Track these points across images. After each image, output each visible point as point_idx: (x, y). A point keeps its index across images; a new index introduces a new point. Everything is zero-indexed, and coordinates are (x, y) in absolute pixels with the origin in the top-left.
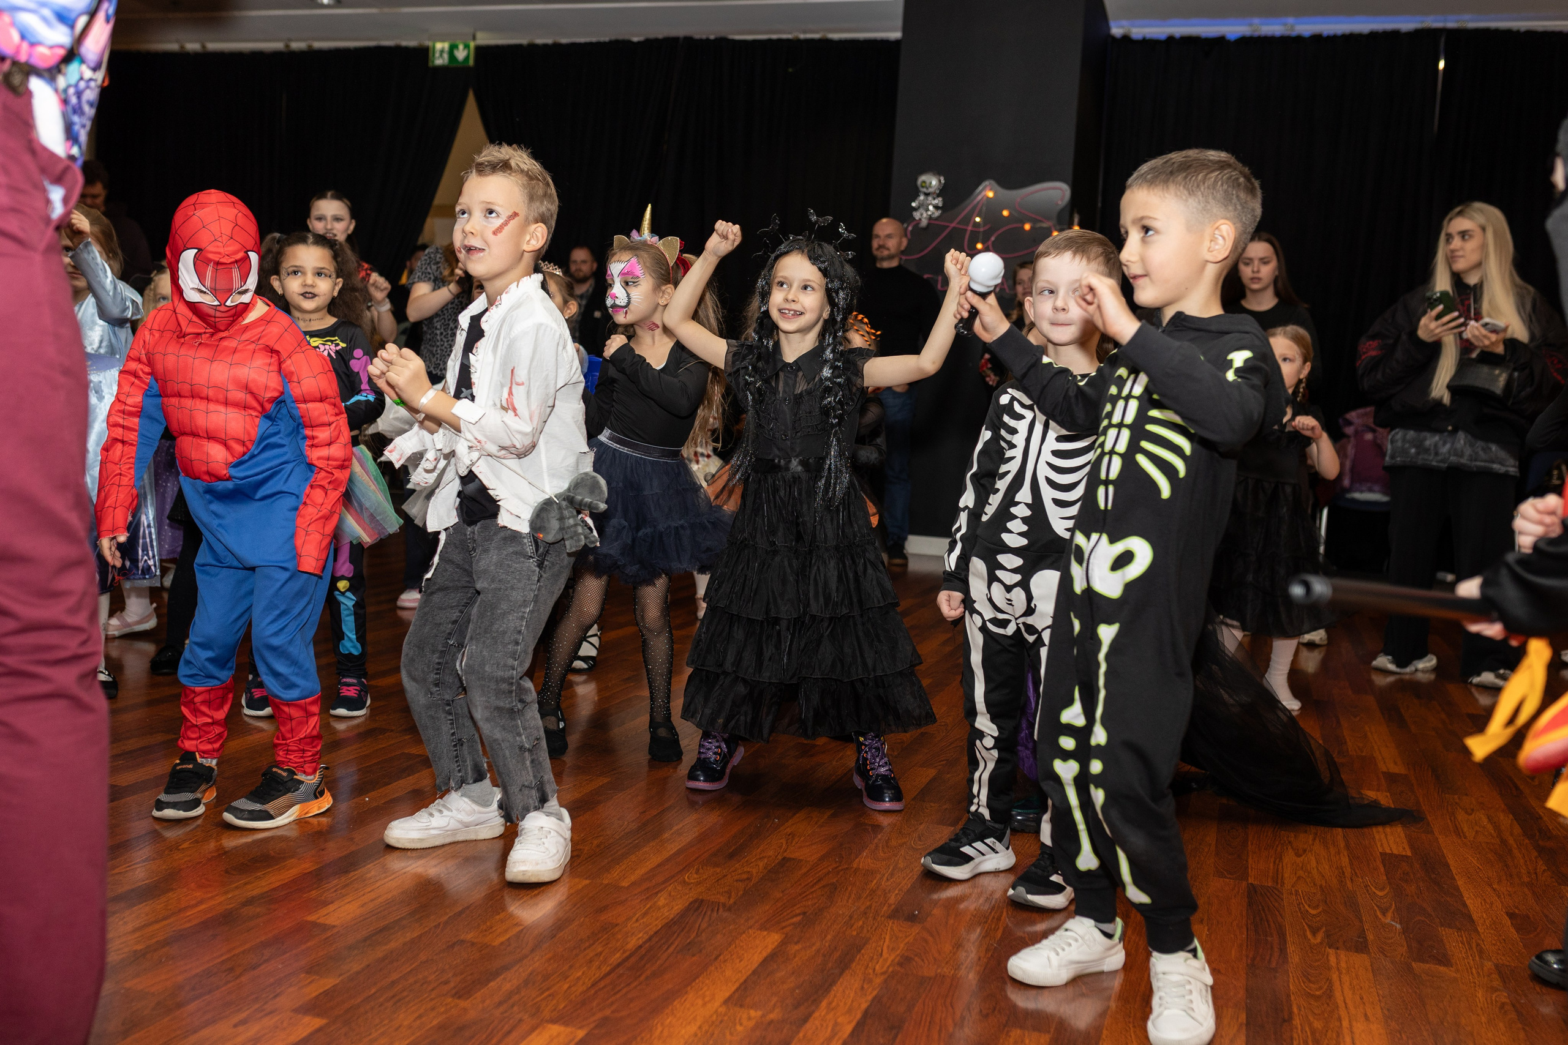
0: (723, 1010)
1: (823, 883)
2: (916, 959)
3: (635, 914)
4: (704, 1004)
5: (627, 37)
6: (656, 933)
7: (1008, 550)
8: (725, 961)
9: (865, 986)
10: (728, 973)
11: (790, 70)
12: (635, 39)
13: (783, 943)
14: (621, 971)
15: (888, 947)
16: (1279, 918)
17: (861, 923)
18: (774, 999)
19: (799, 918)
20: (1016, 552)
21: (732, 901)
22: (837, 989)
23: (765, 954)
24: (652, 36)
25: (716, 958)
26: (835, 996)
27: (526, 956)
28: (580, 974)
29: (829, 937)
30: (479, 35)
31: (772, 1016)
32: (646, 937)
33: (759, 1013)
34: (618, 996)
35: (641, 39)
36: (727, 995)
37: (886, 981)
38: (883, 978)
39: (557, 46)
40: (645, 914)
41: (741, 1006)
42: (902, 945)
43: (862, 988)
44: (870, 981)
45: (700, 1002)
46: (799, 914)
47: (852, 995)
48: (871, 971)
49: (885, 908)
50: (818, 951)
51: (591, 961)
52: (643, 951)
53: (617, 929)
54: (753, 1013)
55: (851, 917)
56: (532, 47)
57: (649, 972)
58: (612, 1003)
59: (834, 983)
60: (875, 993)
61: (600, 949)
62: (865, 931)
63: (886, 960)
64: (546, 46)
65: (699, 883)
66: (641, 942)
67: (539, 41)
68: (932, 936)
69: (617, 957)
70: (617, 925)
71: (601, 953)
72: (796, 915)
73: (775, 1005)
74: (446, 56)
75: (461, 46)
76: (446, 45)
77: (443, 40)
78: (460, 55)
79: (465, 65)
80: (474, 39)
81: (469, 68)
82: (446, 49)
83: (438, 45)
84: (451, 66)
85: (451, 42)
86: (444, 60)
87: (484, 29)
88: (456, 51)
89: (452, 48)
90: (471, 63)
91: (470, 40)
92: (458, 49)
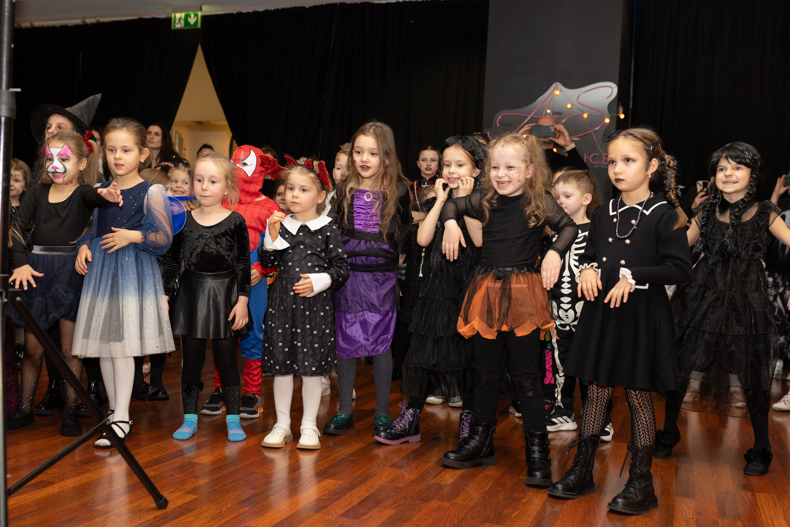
7: (564, 295)
11: (412, 22)
20: (568, 295)
30: (204, 8)
39: (255, 13)
64: (248, 13)
67: (244, 11)
74: (182, 22)
75: (192, 15)
76: (183, 15)
77: (180, 12)
78: (192, 20)
79: (195, 27)
80: (201, 10)
81: (198, 29)
82: (183, 17)
83: (178, 15)
84: (186, 28)
85: (186, 13)
86: (181, 24)
87: (207, 4)
88: (189, 19)
89: (187, 17)
90: (199, 26)
91: (199, 11)
92: (190, 17)
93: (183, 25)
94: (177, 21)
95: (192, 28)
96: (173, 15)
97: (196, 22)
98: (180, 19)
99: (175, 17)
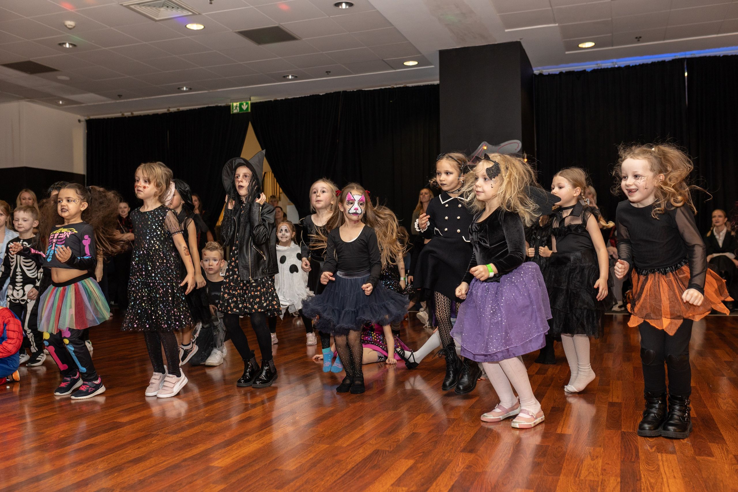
0: (391, 488)
1: (431, 441)
2: (474, 466)
3: (350, 456)
4: (383, 487)
5: (317, 94)
6: (360, 463)
8: (390, 471)
9: (452, 477)
10: (392, 475)
11: (391, 101)
12: (321, 94)
13: (415, 463)
14: (346, 476)
15: (461, 462)
16: (636, 443)
17: (449, 454)
18: (413, 483)
19: (421, 454)
21: (391, 449)
22: (440, 478)
23: (407, 467)
24: (329, 92)
25: (386, 470)
26: (439, 481)
27: (304, 473)
28: (328, 478)
29: (435, 460)
30: (252, 98)
31: (412, 489)
32: (355, 464)
33: (407, 488)
34: (346, 485)
35: (324, 94)
36: (392, 482)
37: (461, 474)
38: (459, 473)
39: (287, 100)
40: (354, 456)
41: (399, 486)
42: (467, 461)
43: (451, 477)
44: (454, 475)
45: (381, 486)
46: (421, 453)
47: (446, 480)
48: (454, 471)
49: (459, 448)
50: (431, 465)
51: (333, 474)
52: (355, 469)
53: (342, 462)
54: (404, 488)
55: (444, 453)
56: (276, 101)
57: (358, 476)
58: (343, 488)
59: (438, 476)
60: (456, 479)
61: (336, 469)
62: (451, 457)
63: (460, 467)
64: (282, 100)
65: (376, 444)
66: (353, 466)
67: (279, 99)
68: (480, 457)
69: (344, 472)
70: (342, 461)
71: (337, 471)
72: (420, 453)
73: (413, 485)
74: (238, 108)
75: (245, 104)
76: (238, 104)
77: (237, 102)
78: (244, 107)
79: (247, 112)
80: (250, 100)
81: (249, 113)
82: (238, 106)
83: (235, 104)
84: (240, 112)
85: (240, 102)
86: (237, 110)
87: (254, 95)
88: (242, 106)
89: (241, 105)
90: (249, 110)
91: (248, 101)
92: (243, 105)
93: (238, 111)
94: (234, 108)
95: (245, 112)
96: (231, 104)
97: (247, 108)
98: (236, 106)
99: (233, 105)
